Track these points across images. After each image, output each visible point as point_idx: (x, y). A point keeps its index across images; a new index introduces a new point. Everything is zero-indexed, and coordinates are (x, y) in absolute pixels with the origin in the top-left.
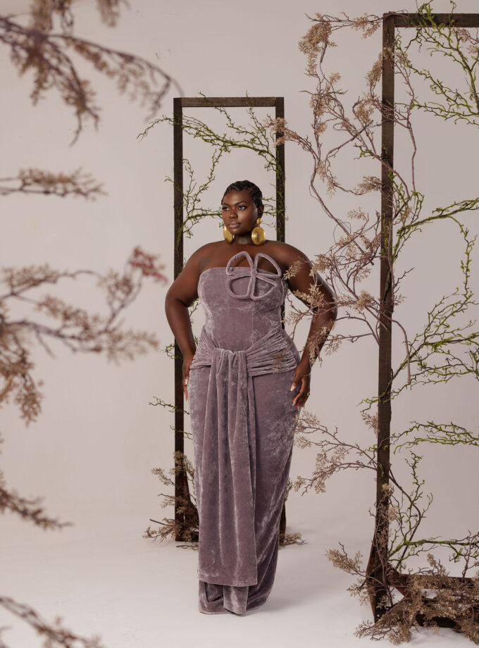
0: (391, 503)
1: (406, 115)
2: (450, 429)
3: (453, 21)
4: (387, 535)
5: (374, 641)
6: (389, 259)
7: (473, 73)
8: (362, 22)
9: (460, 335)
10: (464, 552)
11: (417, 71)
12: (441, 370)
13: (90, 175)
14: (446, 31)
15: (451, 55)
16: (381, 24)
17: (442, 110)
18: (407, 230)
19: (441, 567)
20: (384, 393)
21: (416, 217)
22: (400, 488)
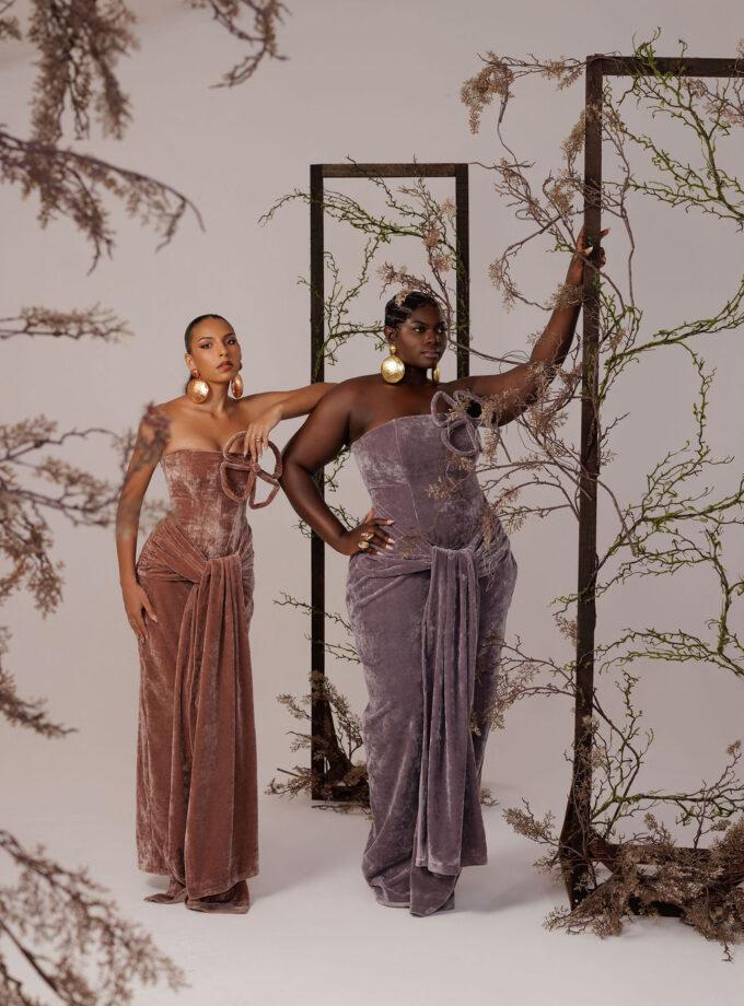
0: (595, 743)
1: (619, 200)
2: (677, 639)
3: (683, 68)
4: (589, 788)
5: (571, 935)
6: (594, 401)
7: (711, 141)
8: (557, 68)
9: (692, 508)
10: (696, 811)
11: (634, 137)
12: (664, 556)
13: (111, 310)
14: (673, 82)
15: (680, 116)
16: (584, 70)
17: (668, 193)
18: (618, 361)
19: (665, 832)
20: (586, 589)
21: (631, 342)
22: (610, 722)
